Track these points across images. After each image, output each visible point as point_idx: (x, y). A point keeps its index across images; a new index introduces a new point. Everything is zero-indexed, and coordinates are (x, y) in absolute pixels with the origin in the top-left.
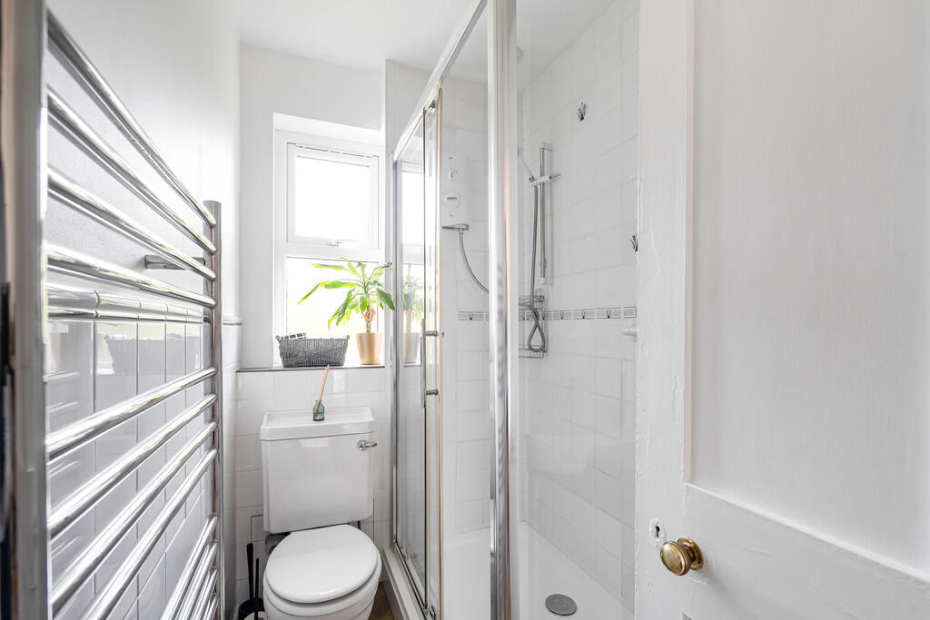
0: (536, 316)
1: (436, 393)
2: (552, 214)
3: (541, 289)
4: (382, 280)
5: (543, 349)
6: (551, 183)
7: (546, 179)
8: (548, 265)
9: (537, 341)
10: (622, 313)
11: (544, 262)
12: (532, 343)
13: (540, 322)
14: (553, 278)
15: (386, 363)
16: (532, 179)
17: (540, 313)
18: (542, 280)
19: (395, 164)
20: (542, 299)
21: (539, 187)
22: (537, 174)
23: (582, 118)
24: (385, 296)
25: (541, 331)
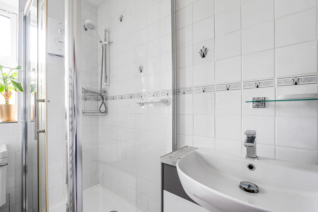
0: (103, 98)
1: (44, 132)
2: (109, 58)
3: (105, 88)
4: (16, 77)
5: (106, 112)
6: (109, 45)
7: (107, 43)
8: (108, 78)
9: (103, 109)
10: (136, 96)
11: (106, 77)
12: (101, 109)
13: (104, 101)
14: (110, 83)
15: (18, 120)
16: (101, 42)
17: (105, 98)
18: (105, 84)
19: (25, 17)
20: (105, 92)
21: (104, 46)
22: (103, 40)
23: (121, 21)
24: (18, 85)
25: (105, 104)
